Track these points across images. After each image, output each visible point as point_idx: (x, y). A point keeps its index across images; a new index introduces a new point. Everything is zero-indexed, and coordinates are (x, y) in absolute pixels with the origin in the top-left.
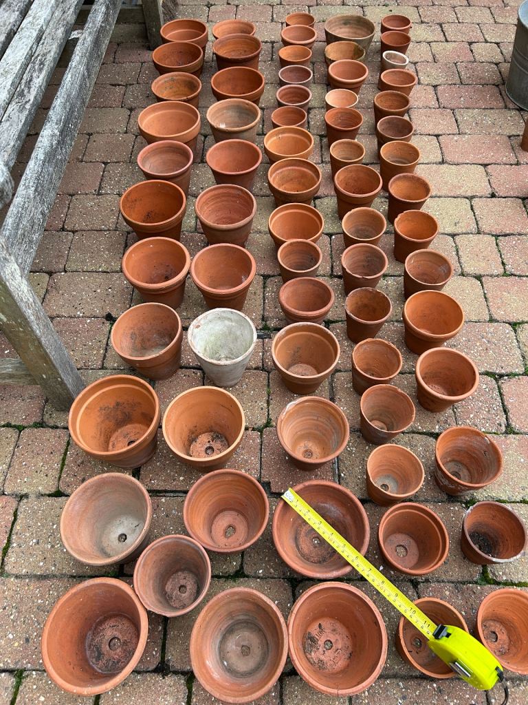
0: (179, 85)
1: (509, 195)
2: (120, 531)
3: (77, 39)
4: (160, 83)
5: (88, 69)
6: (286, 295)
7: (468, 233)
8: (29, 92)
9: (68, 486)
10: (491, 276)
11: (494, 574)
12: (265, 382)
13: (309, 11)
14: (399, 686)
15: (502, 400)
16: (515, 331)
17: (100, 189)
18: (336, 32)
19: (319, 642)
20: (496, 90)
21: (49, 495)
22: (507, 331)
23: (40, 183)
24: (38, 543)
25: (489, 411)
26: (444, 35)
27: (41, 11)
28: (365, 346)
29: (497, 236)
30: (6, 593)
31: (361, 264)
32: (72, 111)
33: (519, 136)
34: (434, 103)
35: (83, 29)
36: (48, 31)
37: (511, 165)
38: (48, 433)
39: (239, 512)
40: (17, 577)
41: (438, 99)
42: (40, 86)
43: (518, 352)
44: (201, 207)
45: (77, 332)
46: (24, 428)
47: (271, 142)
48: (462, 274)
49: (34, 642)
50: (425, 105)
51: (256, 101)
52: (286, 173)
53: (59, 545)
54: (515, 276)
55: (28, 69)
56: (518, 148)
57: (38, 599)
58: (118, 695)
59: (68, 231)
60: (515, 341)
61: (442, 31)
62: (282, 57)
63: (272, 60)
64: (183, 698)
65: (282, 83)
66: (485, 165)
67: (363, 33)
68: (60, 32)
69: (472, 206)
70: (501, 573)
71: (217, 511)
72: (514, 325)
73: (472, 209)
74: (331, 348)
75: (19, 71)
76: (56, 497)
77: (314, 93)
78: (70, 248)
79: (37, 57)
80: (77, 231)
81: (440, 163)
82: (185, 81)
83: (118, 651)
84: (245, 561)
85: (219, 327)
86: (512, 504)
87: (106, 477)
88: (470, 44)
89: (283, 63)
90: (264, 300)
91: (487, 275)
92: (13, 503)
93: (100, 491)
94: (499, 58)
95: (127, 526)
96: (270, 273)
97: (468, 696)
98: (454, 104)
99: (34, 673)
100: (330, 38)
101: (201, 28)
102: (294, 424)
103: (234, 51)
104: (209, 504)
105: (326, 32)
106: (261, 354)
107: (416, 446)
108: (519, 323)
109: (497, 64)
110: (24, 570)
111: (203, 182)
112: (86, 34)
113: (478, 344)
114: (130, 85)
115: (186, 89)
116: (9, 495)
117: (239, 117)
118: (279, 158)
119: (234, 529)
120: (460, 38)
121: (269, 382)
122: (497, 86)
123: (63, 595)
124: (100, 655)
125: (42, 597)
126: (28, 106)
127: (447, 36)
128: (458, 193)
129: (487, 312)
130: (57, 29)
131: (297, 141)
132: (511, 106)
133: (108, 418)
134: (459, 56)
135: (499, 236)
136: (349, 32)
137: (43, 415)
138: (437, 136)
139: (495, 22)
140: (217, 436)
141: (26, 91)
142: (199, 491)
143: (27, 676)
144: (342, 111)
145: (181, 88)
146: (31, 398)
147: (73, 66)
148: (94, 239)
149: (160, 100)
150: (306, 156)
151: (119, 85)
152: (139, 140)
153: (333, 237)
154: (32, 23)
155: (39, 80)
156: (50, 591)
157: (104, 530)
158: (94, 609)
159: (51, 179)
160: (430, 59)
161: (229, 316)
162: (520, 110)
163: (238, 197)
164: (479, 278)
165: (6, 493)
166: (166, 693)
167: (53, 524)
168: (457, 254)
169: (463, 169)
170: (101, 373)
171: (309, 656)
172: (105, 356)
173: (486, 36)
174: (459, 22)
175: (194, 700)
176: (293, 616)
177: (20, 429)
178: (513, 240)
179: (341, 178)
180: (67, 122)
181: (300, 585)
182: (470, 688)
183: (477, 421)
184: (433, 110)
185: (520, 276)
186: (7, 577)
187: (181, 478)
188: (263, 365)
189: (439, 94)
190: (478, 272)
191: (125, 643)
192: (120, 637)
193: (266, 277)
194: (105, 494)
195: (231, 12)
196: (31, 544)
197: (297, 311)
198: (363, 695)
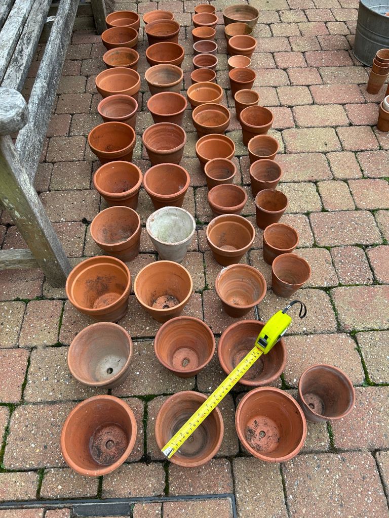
0: (122, 57)
1: (361, 124)
2: (107, 366)
3: (52, 22)
4: (109, 55)
5: (62, 42)
6: (212, 197)
7: (336, 151)
8: (22, 58)
9: (66, 339)
10: (354, 179)
11: (373, 379)
12: (202, 260)
13: (210, 4)
14: (315, 459)
15: (368, 262)
16: (374, 216)
17: (69, 132)
18: (231, 17)
19: (256, 433)
20: (346, 53)
21: (52, 346)
22: (369, 216)
23: (37, 120)
24: (47, 379)
25: (360, 270)
26: (307, 18)
27: (23, 5)
28: (272, 229)
29: (356, 152)
30: (27, 416)
31: (263, 174)
32: (53, 71)
33: (365, 84)
34: (304, 64)
35: (55, 15)
36: (30, 17)
37: (362, 103)
38: (48, 303)
39: (192, 348)
40: (34, 404)
41: (306, 61)
42: (30, 54)
43: (377, 230)
44: (147, 139)
45: (62, 232)
46: (29, 301)
47: (192, 93)
48: (334, 179)
49: (50, 448)
50: (297, 65)
51: (179, 66)
52: (204, 114)
53: (63, 380)
54: (371, 178)
55: (19, 43)
56: (365, 93)
57: (51, 418)
58: (115, 480)
59: (49, 162)
60: (374, 222)
61: (305, 15)
62: (195, 35)
63: (186, 38)
64: (163, 478)
65: (196, 53)
66: (343, 105)
67: (251, 17)
68: (40, 17)
69: (336, 133)
70: (378, 378)
71: (175, 349)
72: (373, 212)
73: (337, 135)
74: (248, 231)
75: (12, 45)
76: (57, 347)
77: (219, 59)
78: (51, 174)
79: (24, 35)
80: (56, 162)
81: (312, 104)
82: (126, 54)
83: (113, 449)
84: (198, 381)
85: (167, 221)
86: (382, 331)
87: (95, 326)
88: (326, 23)
89: (196, 39)
90: (196, 204)
91: (352, 179)
92: (26, 353)
93: (91, 337)
94: (346, 32)
95: (112, 362)
96: (198, 185)
97: (363, 462)
98: (318, 64)
99: (52, 469)
100: (227, 21)
101: (135, 17)
102: (225, 285)
103: (160, 32)
104: (170, 343)
105: (224, 17)
106: (196, 241)
107: (312, 296)
108: (376, 210)
109: (345, 36)
110: (39, 399)
111: (144, 124)
112: (59, 18)
113: (349, 225)
114: (85, 59)
115: (127, 60)
116: (22, 348)
117: (167, 77)
118: (199, 104)
119: (189, 360)
120: (318, 19)
121: (204, 259)
122: (347, 51)
123: (70, 413)
124: (100, 453)
125: (53, 416)
126: (22, 68)
127: (309, 18)
128: (326, 124)
129: (353, 204)
130: (37, 16)
131: (210, 92)
132: (358, 64)
133: (92, 289)
134: (318, 32)
135: (357, 152)
136: (240, 17)
137: (42, 291)
138: (308, 86)
139: (342, 7)
140: (171, 298)
141: (19, 59)
142: (164, 333)
143: (48, 472)
144: (240, 70)
145: (124, 59)
146: (33, 279)
147: (52, 39)
148: (69, 167)
149: (109, 67)
150: (218, 101)
151: (77, 60)
152: (95, 98)
153: (241, 158)
154: (18, 13)
155: (28, 50)
156: (59, 411)
157: (96, 367)
158: (94, 419)
159: (44, 117)
160: (299, 34)
161: (175, 212)
162: (364, 66)
163: (173, 131)
164: (346, 181)
165: (20, 347)
166: (150, 476)
167: (57, 366)
168: (329, 165)
169: (329, 107)
170: (82, 259)
171: (250, 443)
172: (84, 248)
173: (336, 17)
174: (316, 9)
175: (171, 479)
176: (239, 411)
177: (26, 301)
178: (368, 154)
179: (244, 116)
180: (51, 78)
181: (239, 395)
182: (364, 457)
183: (353, 277)
184: (304, 69)
185: (374, 178)
186: (27, 404)
187: (148, 328)
188: (199, 248)
189: (307, 58)
190: (345, 177)
191: (118, 444)
192: (113, 440)
193: (195, 188)
194: (95, 339)
195: (153, 7)
196: (42, 380)
197: (222, 207)
198: (290, 466)
